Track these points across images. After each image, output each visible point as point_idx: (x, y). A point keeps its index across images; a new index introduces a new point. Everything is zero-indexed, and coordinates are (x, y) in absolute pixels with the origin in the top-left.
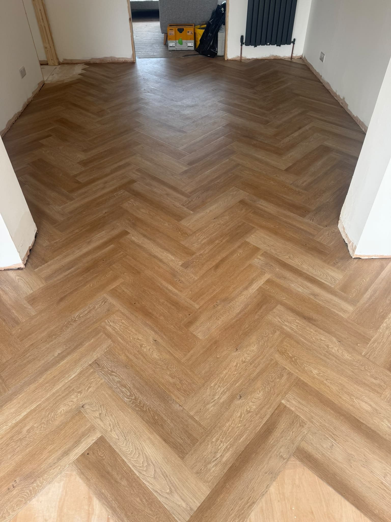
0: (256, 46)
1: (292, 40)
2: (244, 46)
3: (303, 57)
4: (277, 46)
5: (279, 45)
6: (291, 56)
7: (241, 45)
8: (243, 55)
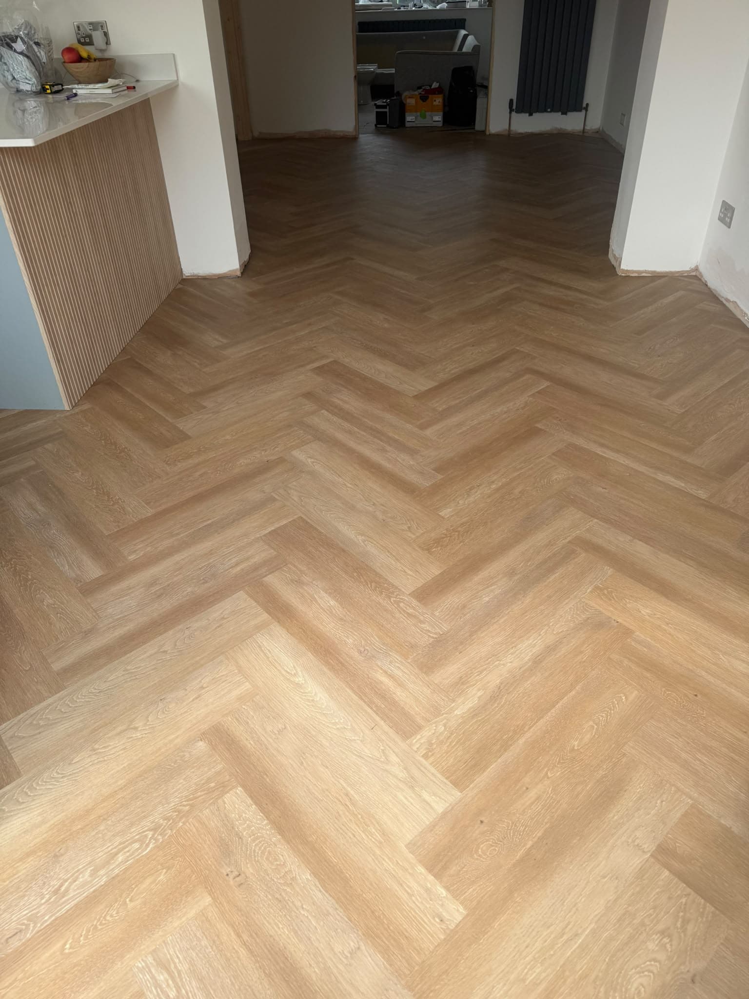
0: (531, 114)
1: (584, 105)
2: (514, 113)
3: (601, 129)
4: (562, 114)
5: (564, 113)
6: (582, 128)
7: (510, 113)
8: (513, 128)
